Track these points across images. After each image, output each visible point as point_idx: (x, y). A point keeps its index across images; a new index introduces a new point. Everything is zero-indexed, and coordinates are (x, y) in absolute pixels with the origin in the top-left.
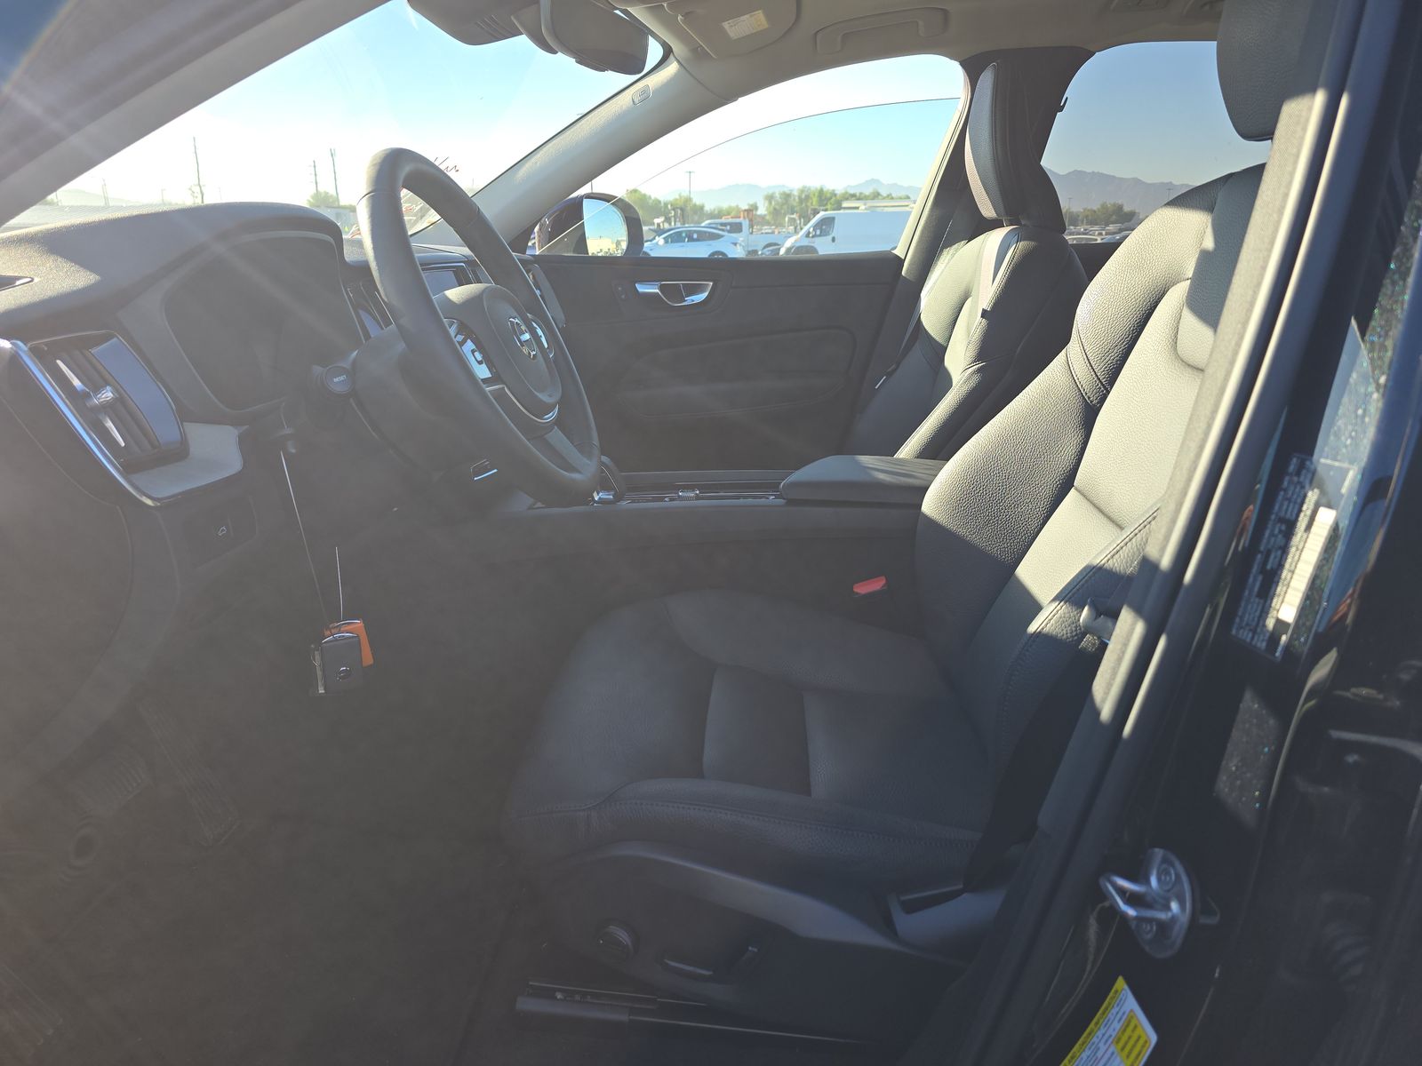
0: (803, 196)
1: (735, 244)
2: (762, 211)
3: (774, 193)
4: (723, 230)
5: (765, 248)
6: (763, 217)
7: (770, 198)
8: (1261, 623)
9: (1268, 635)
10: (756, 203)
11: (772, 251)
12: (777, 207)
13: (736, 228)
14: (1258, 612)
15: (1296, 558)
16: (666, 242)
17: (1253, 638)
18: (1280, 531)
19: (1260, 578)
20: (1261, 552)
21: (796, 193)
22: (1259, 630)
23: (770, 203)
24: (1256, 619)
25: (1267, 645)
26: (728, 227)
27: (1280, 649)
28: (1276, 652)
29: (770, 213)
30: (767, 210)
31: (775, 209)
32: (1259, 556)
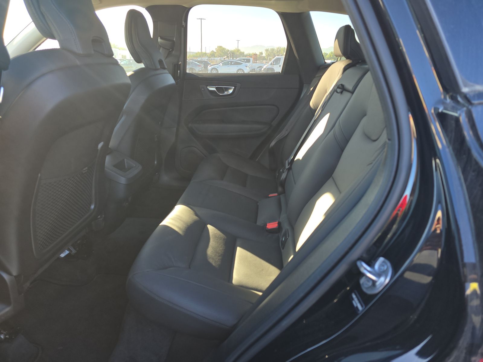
0: (278, 50)
1: (246, 66)
2: (264, 55)
3: (269, 49)
4: (243, 62)
5: (257, 68)
6: (264, 57)
7: (267, 50)
10: (262, 52)
11: (259, 69)
12: (269, 54)
13: (248, 61)
16: (223, 65)
21: (276, 49)
23: (267, 52)
26: (245, 60)
29: (267, 56)
30: (266, 55)
31: (268, 54)
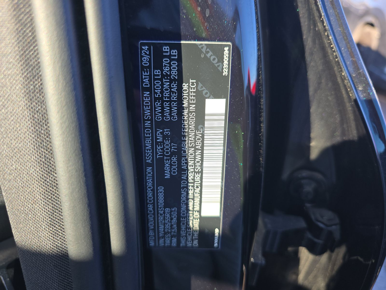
8: (183, 227)
9: (196, 235)
14: (175, 220)
15: (198, 158)
17: (179, 242)
18: (164, 137)
19: (161, 189)
20: (149, 165)
22: (183, 233)
24: (175, 226)
25: (199, 243)
27: (216, 241)
28: (213, 243)
32: (149, 169)
